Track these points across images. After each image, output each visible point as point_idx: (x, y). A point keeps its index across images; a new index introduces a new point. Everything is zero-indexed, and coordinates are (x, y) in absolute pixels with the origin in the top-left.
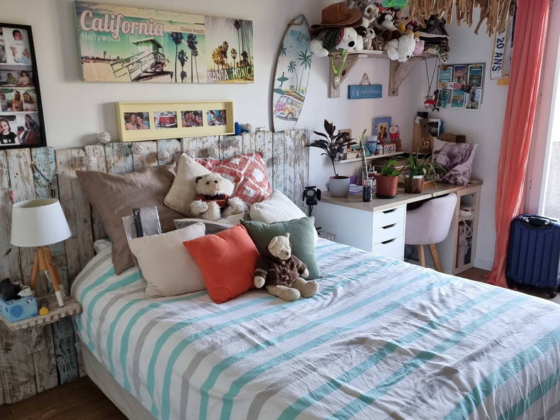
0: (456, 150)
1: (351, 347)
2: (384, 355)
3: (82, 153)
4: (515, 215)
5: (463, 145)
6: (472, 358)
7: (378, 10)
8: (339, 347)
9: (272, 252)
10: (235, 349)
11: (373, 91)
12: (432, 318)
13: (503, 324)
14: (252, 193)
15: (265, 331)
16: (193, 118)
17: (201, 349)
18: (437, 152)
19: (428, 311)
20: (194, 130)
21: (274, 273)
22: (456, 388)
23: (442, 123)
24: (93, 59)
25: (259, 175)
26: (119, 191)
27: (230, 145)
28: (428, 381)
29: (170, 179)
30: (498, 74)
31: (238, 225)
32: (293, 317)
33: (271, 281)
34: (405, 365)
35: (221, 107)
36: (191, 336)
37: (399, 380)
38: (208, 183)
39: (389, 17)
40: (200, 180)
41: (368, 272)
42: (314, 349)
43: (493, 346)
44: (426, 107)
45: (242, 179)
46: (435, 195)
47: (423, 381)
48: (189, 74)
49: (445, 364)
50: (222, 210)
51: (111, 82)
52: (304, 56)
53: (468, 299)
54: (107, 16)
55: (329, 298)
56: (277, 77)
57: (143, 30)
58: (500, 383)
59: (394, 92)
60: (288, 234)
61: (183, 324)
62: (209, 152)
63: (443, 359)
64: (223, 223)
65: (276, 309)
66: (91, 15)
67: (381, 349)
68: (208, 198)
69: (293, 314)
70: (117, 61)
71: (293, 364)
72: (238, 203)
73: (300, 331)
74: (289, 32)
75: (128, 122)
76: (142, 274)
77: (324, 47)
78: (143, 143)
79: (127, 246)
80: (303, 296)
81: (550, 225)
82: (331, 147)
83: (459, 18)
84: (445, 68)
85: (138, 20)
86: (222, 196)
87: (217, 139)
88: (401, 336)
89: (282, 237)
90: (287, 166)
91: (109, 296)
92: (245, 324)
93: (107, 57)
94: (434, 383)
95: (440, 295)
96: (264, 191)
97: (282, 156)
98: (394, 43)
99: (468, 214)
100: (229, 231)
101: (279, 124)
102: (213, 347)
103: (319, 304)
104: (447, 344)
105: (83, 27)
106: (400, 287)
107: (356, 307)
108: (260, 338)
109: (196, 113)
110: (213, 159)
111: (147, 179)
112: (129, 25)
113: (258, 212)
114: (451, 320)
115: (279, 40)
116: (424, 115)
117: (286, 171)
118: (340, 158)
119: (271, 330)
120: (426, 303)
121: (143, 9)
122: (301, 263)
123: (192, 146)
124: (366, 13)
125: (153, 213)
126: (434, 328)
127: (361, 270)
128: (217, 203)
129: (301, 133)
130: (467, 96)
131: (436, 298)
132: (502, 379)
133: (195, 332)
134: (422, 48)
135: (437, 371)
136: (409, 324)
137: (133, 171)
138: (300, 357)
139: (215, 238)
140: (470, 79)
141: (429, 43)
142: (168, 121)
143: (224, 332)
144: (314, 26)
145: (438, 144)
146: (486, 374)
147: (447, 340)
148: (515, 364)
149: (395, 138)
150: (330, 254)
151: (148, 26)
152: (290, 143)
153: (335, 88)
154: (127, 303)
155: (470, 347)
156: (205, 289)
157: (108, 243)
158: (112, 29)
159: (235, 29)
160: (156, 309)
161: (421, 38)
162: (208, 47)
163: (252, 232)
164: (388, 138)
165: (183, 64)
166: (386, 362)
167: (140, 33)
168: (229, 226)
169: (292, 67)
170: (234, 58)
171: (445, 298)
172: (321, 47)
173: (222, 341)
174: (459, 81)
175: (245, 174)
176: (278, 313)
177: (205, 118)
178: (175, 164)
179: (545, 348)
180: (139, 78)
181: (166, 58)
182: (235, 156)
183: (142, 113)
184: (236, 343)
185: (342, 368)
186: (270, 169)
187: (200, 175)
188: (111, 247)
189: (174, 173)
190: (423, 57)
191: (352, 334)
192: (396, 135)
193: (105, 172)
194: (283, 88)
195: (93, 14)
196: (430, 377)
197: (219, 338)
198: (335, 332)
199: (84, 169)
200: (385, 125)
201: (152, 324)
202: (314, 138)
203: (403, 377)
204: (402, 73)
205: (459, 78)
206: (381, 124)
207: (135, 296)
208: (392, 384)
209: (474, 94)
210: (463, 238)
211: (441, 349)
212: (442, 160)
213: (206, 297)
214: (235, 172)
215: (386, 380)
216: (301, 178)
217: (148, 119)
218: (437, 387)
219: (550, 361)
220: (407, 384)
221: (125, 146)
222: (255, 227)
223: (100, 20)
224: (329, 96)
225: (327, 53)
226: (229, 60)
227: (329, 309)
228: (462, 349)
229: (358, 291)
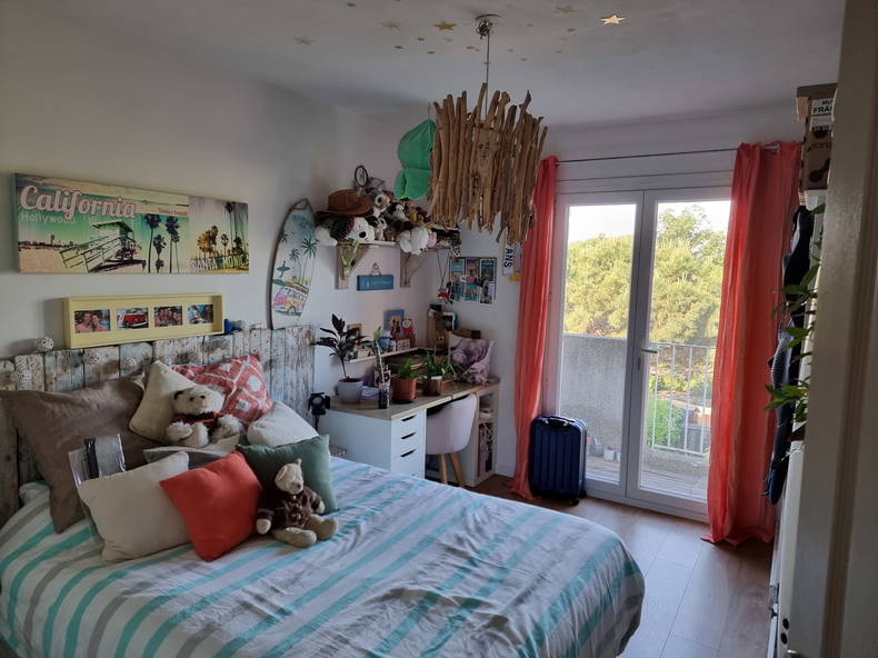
0: (473, 347)
1: (386, 603)
2: (424, 609)
3: (10, 367)
4: (534, 416)
5: (479, 341)
6: (520, 600)
7: (389, 200)
8: (373, 605)
9: (281, 486)
10: (240, 626)
11: (385, 282)
12: (473, 554)
13: (543, 552)
14: (247, 407)
15: (276, 594)
16: (170, 316)
17: (193, 632)
18: (453, 349)
19: (466, 544)
20: (171, 330)
21: (283, 512)
22: (507, 640)
23: (457, 317)
24: (35, 244)
25: (255, 384)
26: (65, 415)
27: (217, 346)
28: (477, 637)
29: (139, 395)
30: (510, 270)
31: (233, 453)
32: (310, 570)
33: (279, 523)
34: (450, 619)
35: (207, 302)
36: (175, 616)
37: (446, 640)
38: (192, 399)
39: (400, 207)
40: (180, 396)
41: (393, 498)
42: (342, 612)
43: (538, 582)
44: (441, 301)
45: (234, 391)
46: (455, 397)
47: (473, 638)
48: (166, 263)
49: (493, 612)
50: (210, 433)
51: (59, 273)
52: (308, 244)
53: (505, 524)
54: (59, 192)
55: (351, 537)
56: (276, 267)
57: (108, 211)
58: (551, 627)
59: (405, 283)
60: (300, 461)
61: (162, 599)
62: (190, 357)
63: (489, 606)
64: (213, 450)
65: (287, 561)
66: (36, 191)
67: (422, 602)
68: (191, 418)
69: (310, 566)
70: (70, 247)
71: (318, 637)
72: (232, 422)
73: (323, 588)
74: (290, 216)
75: (79, 323)
76: (96, 530)
77: (333, 236)
78: (102, 350)
79: (75, 491)
80: (321, 538)
81: (569, 426)
82: (340, 346)
83: (480, 225)
84: (457, 260)
85: (102, 198)
86: (211, 415)
87: (201, 340)
88: (441, 582)
89: (291, 465)
90: (288, 369)
91: (47, 566)
92: (250, 588)
93: (55, 242)
94: (485, 638)
95: (475, 521)
96: (262, 404)
97: (282, 358)
98: (406, 235)
99: (488, 415)
100: (220, 461)
101: (278, 320)
102: (209, 628)
103: (340, 548)
104: (492, 585)
105: (24, 204)
106: (430, 517)
107: (385, 547)
108: (272, 606)
109: (174, 309)
110: (194, 365)
111: (106, 396)
112: (89, 204)
113: (259, 433)
114: (491, 553)
115: (278, 225)
116: (437, 308)
117: (288, 375)
118: (350, 358)
119: (284, 591)
120: (462, 534)
121: (108, 185)
122: (315, 494)
123: (167, 351)
124: (376, 202)
125: (114, 444)
126: (475, 565)
127: (385, 496)
128: (205, 423)
129: (305, 330)
130: (480, 290)
131: (472, 526)
132: (552, 621)
133: (182, 608)
134: (435, 240)
135: (486, 622)
136: (448, 564)
137: (84, 386)
138: (326, 626)
139: (204, 472)
140: (483, 274)
141: (441, 235)
142: (134, 320)
143: (222, 603)
144: (320, 213)
145: (454, 340)
146: (537, 619)
147: (491, 580)
148: (563, 602)
149: (409, 334)
150: (345, 478)
151: (115, 207)
152: (291, 341)
153: (343, 279)
154: (74, 574)
155: (517, 585)
156: (189, 542)
157: (42, 487)
158: (64, 209)
159: (227, 212)
160: (119, 581)
161: (433, 230)
162: (192, 232)
163: (252, 460)
164: (402, 333)
165: (159, 251)
166: (428, 618)
167: (104, 214)
168: (222, 454)
169: (294, 255)
170: (225, 245)
171: (481, 525)
172: (328, 236)
173: (220, 618)
174: (471, 275)
175: (239, 383)
176: (292, 566)
177: (186, 315)
178: (143, 375)
179: (587, 578)
180: (98, 269)
181: (138, 243)
182: (224, 360)
183: (100, 311)
184: (240, 617)
185: (379, 633)
186: (268, 373)
187: (181, 389)
188: (48, 493)
189: (142, 386)
190: (435, 249)
191: (384, 585)
192: (410, 329)
193: (43, 390)
194: (283, 279)
195: (39, 189)
196: (479, 631)
197: (216, 613)
198: (366, 585)
199: (11, 388)
200: (398, 318)
201: (117, 603)
202: (319, 335)
203: (450, 636)
204: (415, 264)
205: (471, 271)
206: (393, 318)
207: (88, 562)
208: (440, 646)
209: (487, 288)
210: (483, 442)
211: (485, 592)
212: (459, 357)
213: (192, 555)
214: (225, 381)
215: (432, 644)
216: (306, 383)
217: (108, 318)
218: (488, 644)
219: (593, 591)
220: (455, 644)
221: (73, 355)
222: (256, 454)
223: (49, 198)
224: (337, 287)
225: (335, 243)
226: (219, 247)
227: (353, 553)
228: (507, 589)
229: (385, 525)
